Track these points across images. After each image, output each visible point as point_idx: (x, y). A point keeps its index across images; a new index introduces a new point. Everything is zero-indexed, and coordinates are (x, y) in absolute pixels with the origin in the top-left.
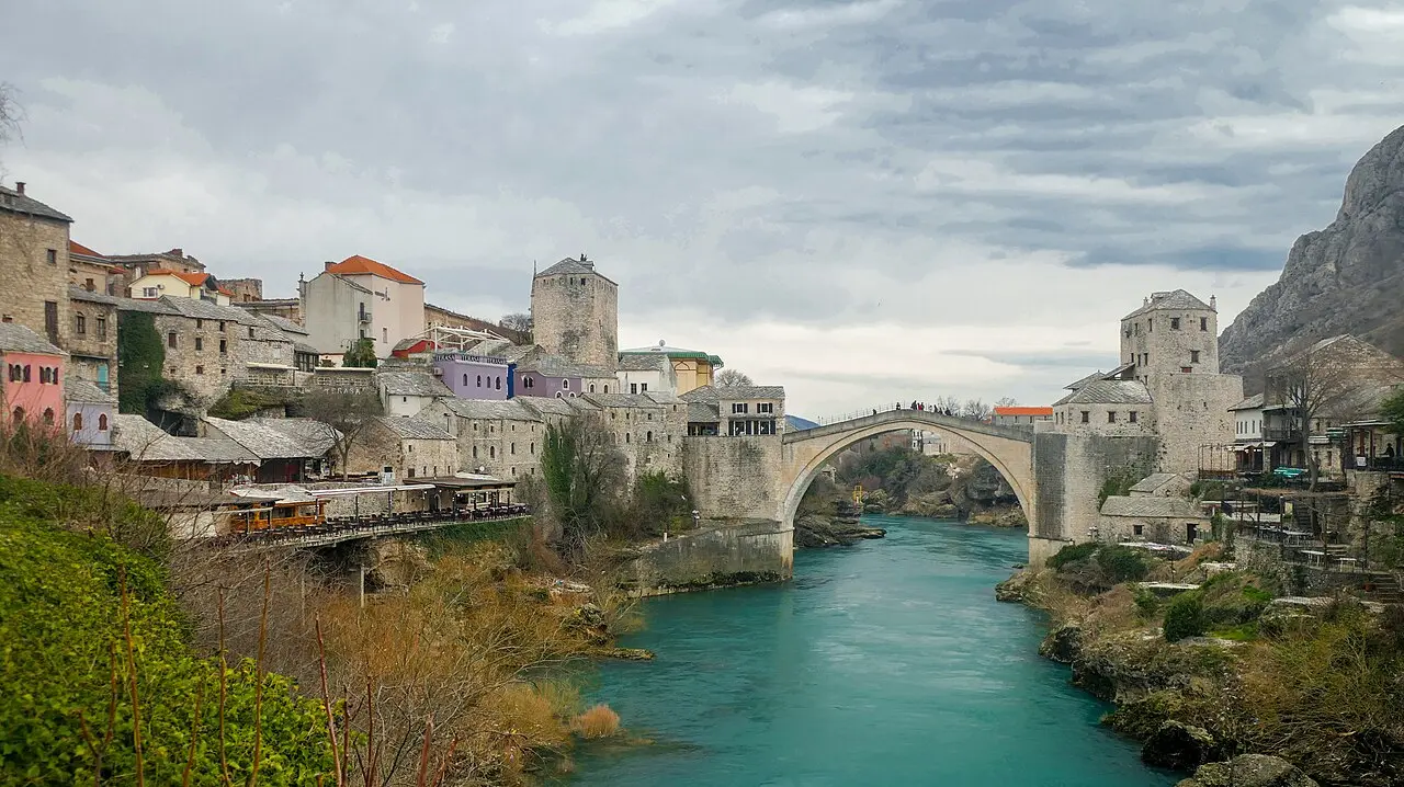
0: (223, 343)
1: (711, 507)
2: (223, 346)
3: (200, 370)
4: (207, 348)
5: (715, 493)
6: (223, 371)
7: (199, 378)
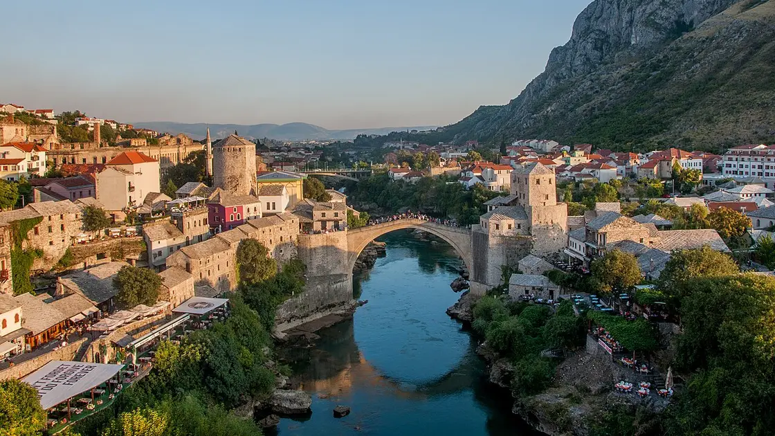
0: (62, 225)
1: (313, 271)
2: (62, 228)
3: (51, 243)
4: (54, 230)
5: (315, 264)
6: (63, 241)
7: (52, 247)
